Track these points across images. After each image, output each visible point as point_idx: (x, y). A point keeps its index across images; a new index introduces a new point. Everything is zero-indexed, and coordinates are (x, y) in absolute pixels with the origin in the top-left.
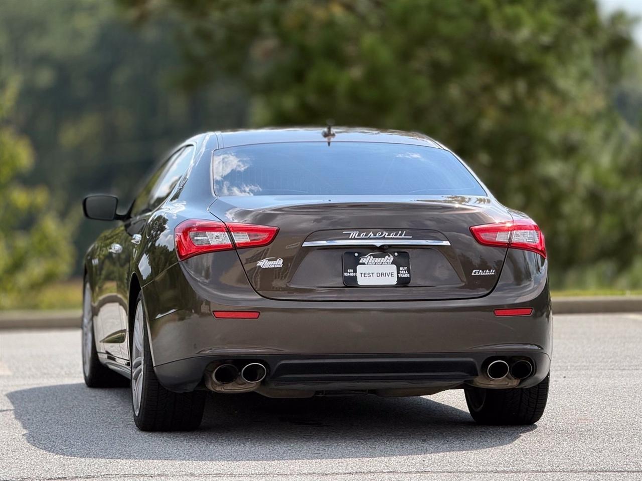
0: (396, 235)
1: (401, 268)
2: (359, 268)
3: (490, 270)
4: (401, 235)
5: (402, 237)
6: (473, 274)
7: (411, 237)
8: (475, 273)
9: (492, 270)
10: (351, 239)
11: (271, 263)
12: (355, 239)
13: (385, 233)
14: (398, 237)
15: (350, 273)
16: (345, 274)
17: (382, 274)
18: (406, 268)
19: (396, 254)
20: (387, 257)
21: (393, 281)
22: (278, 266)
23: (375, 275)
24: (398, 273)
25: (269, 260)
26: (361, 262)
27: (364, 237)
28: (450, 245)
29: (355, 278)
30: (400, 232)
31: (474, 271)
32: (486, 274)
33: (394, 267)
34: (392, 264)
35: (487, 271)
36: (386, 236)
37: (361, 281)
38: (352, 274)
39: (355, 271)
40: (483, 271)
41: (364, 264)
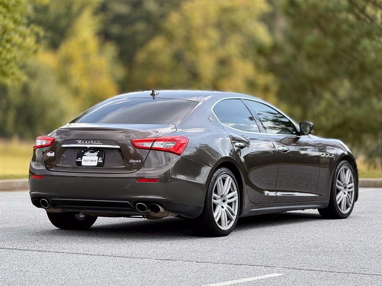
0: (96, 143)
1: (100, 158)
2: (84, 158)
3: (138, 160)
4: (98, 143)
5: (99, 143)
6: (130, 162)
7: (102, 144)
8: (131, 161)
9: (140, 160)
10: (78, 144)
11: (51, 154)
12: (79, 144)
13: (92, 141)
14: (97, 143)
15: (79, 160)
16: (77, 160)
17: (92, 161)
18: (101, 158)
19: (98, 151)
20: (95, 153)
21: (95, 164)
22: (52, 156)
23: (89, 161)
24: (98, 160)
25: (50, 153)
26: (85, 155)
27: (83, 143)
28: (120, 148)
29: (81, 162)
30: (98, 141)
31: (130, 160)
32: (137, 162)
33: (97, 157)
34: (97, 156)
35: (137, 160)
36: (92, 143)
37: (84, 164)
38: (80, 160)
39: (81, 159)
40: (135, 160)
41: (86, 156)
